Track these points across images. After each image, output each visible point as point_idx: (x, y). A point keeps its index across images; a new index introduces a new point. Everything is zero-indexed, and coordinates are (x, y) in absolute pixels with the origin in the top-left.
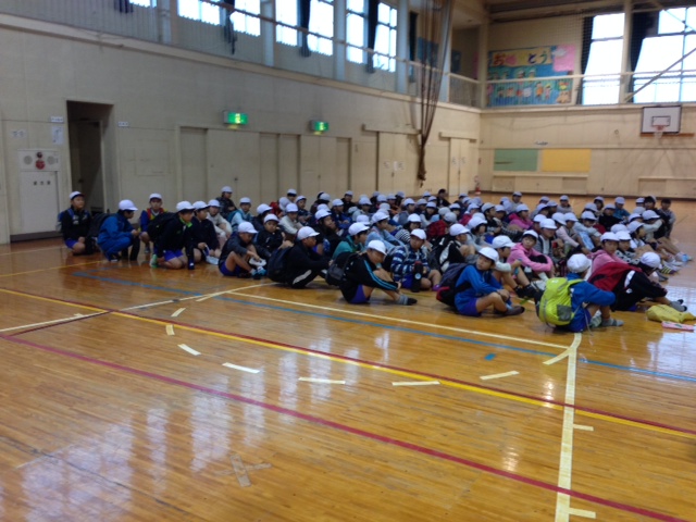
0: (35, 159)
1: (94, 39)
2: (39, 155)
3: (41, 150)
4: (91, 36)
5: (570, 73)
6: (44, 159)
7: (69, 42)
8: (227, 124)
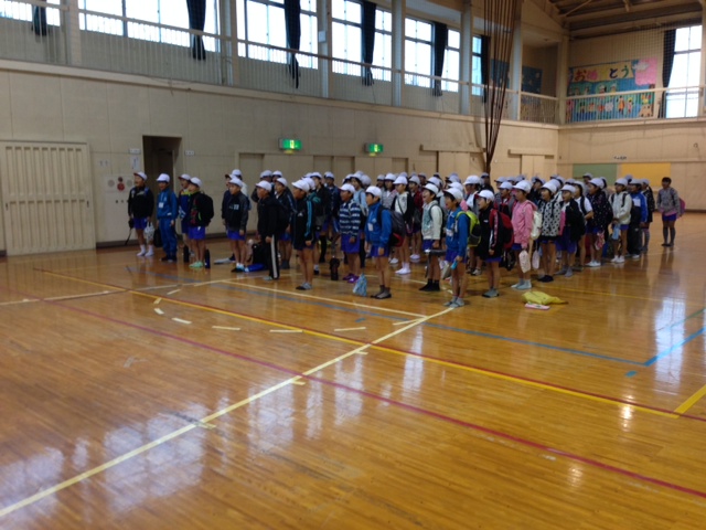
0: (117, 183)
1: (167, 85)
2: (121, 179)
3: (122, 175)
4: (164, 83)
5: (652, 86)
6: (125, 182)
7: (146, 89)
8: (282, 150)
